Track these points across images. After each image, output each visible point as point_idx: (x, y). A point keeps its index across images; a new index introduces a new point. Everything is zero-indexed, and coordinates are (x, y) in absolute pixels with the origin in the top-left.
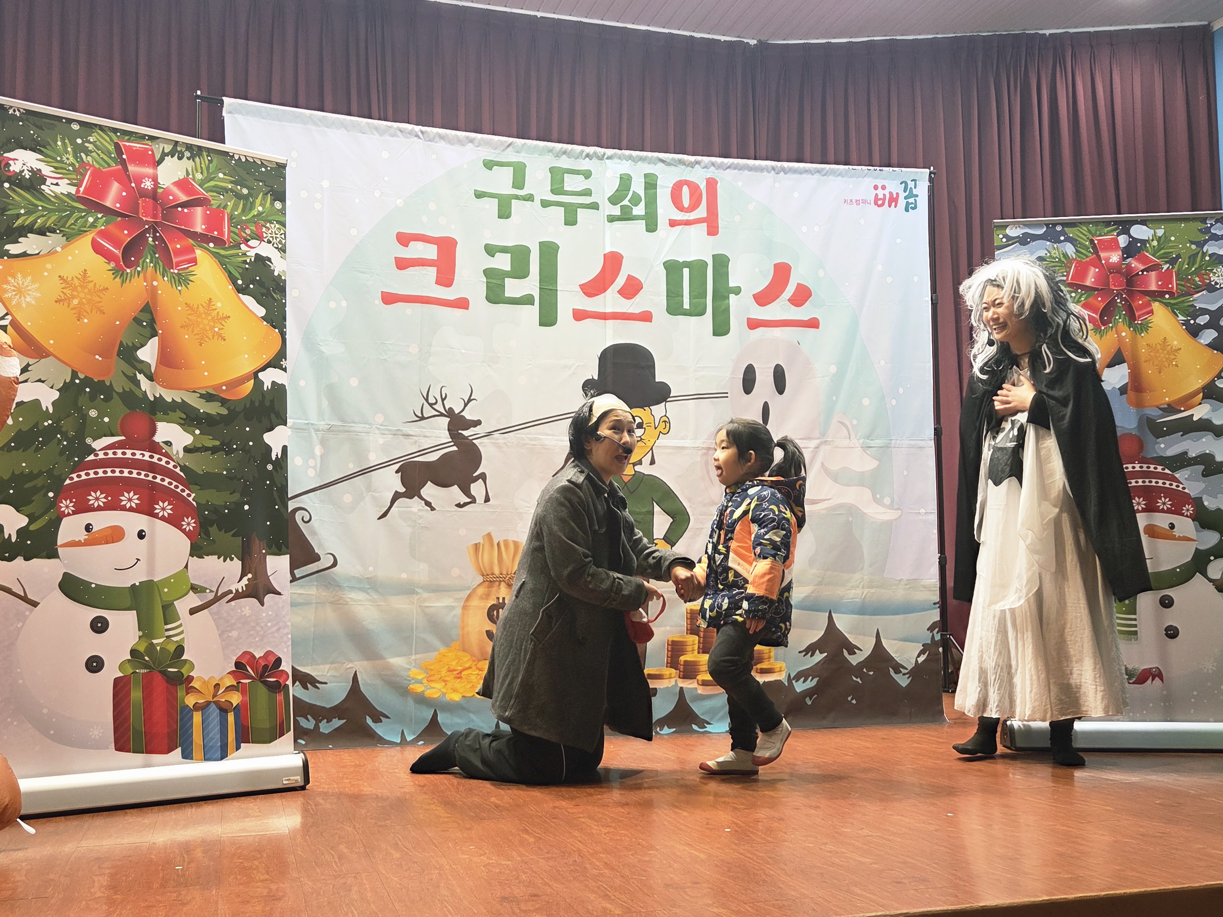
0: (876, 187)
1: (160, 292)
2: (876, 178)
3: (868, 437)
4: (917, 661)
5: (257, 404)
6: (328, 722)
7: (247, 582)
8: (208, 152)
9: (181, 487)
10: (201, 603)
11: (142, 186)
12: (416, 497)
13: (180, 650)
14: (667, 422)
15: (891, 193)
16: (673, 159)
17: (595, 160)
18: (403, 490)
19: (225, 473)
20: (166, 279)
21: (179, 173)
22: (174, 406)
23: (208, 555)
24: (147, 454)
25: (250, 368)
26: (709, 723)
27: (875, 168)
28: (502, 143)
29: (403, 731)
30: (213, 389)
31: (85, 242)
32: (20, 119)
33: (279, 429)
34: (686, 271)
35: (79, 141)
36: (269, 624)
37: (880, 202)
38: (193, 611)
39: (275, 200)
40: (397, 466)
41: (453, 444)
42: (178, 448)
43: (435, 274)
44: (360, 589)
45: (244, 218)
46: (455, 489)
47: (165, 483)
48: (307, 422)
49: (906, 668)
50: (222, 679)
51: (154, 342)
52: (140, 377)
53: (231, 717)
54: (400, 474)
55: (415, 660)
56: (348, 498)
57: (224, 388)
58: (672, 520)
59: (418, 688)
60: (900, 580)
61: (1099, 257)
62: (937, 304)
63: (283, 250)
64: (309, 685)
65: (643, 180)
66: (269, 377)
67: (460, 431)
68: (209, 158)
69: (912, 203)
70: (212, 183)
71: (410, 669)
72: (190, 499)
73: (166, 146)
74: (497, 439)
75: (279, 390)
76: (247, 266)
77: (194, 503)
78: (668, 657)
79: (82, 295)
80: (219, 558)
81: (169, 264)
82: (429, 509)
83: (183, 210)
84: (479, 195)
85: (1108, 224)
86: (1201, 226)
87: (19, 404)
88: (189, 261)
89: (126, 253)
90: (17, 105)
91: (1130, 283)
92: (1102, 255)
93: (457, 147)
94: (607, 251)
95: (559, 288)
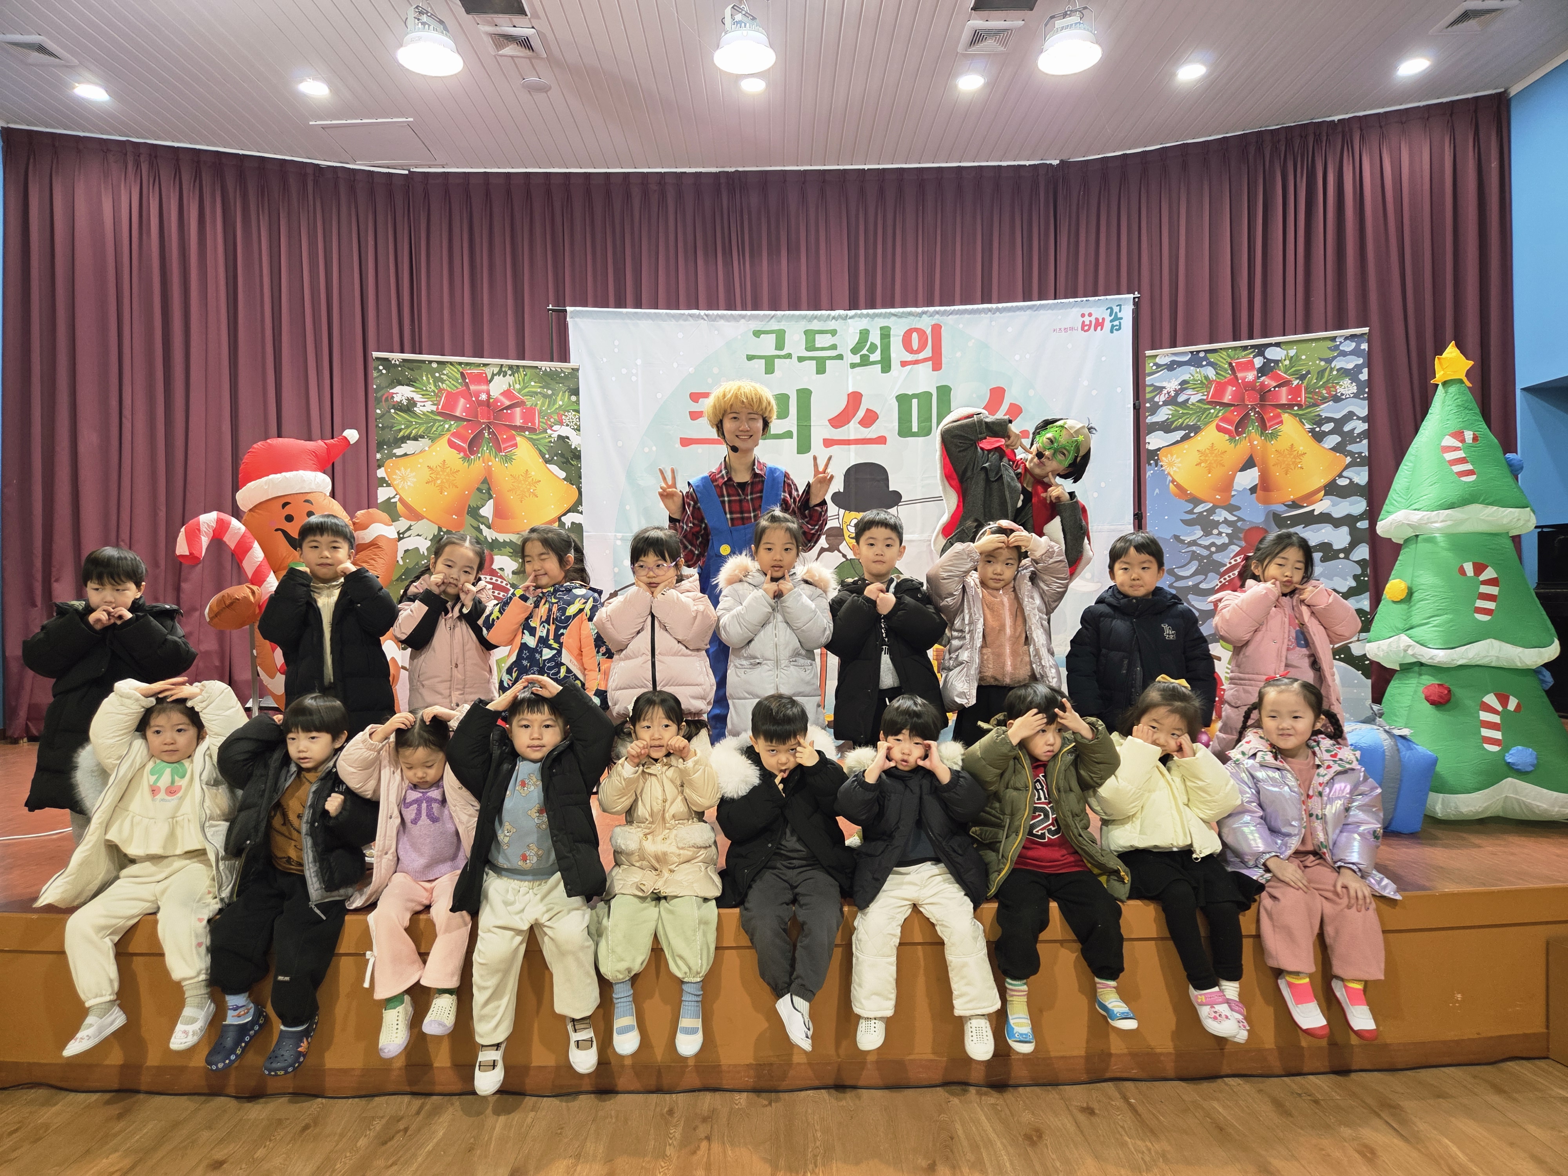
0: (1083, 315)
1: (493, 469)
2: (1083, 307)
8: (524, 369)
11: (480, 399)
15: (1097, 319)
16: (903, 313)
17: (839, 321)
20: (497, 459)
21: (504, 386)
22: (505, 544)
25: (555, 515)
27: (1082, 299)
28: (765, 316)
31: (444, 441)
32: (399, 366)
34: (915, 402)
35: (437, 375)
37: (1086, 328)
39: (571, 395)
42: (508, 573)
45: (549, 411)
51: (490, 503)
52: (482, 527)
61: (1236, 378)
62: (1139, 409)
63: (578, 429)
65: (879, 332)
66: (568, 520)
68: (524, 373)
69: (1118, 325)
70: (527, 390)
73: (495, 369)
75: (578, 528)
76: (552, 444)
79: (443, 477)
81: (499, 450)
83: (507, 412)
84: (750, 358)
85: (1245, 348)
86: (1330, 344)
87: (406, 551)
88: (512, 446)
89: (471, 445)
90: (396, 357)
91: (1263, 398)
92: (1239, 375)
93: (733, 323)
94: (850, 391)
95: (812, 424)
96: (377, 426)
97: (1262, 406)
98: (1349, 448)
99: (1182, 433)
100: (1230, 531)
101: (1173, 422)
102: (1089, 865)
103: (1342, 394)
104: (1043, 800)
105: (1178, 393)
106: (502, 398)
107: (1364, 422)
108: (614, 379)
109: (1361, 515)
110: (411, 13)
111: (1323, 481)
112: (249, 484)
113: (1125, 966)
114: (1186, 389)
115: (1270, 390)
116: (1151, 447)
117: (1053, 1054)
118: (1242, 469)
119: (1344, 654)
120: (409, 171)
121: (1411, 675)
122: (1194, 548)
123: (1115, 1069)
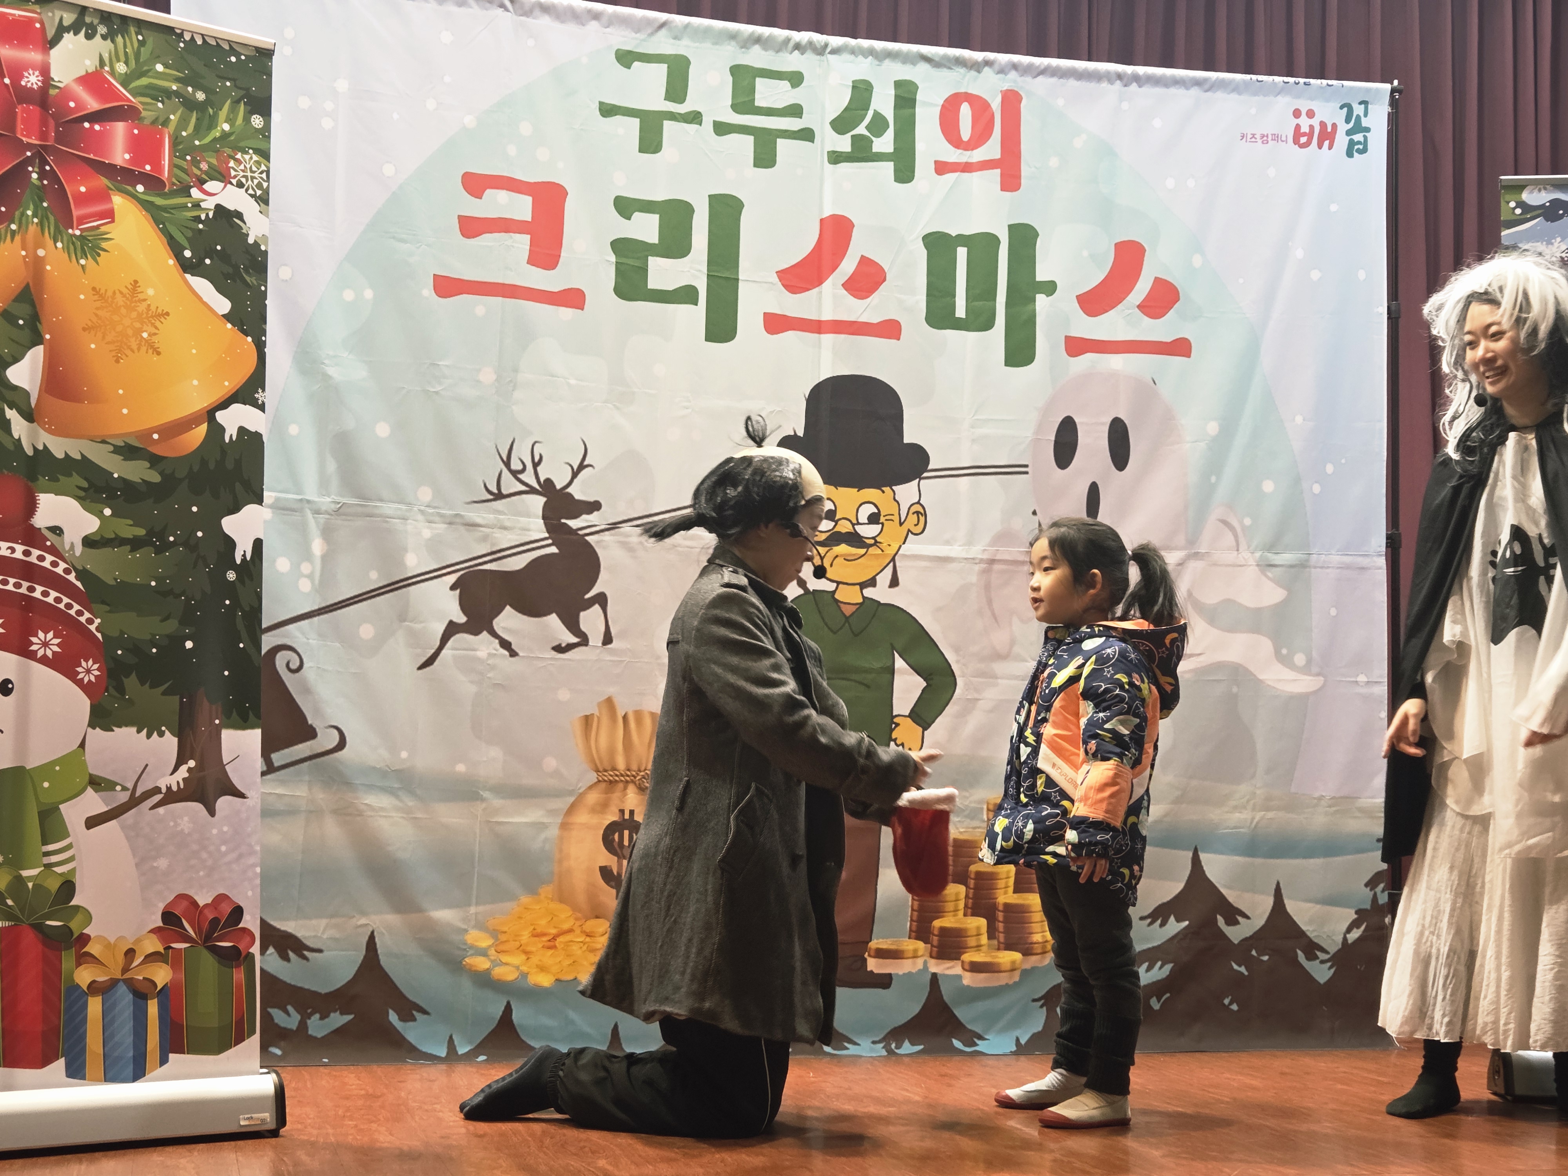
0: (1297, 114)
1: (48, 268)
2: (1298, 96)
3: (1272, 546)
4: (1345, 939)
5: (212, 466)
6: (322, 1018)
7: (186, 775)
8: (139, 28)
9: (77, 607)
10: (106, 809)
11: (23, 83)
12: (485, 633)
13: (68, 888)
14: (921, 514)
15: (1323, 125)
16: (946, 57)
17: (809, 55)
18: (461, 619)
19: (153, 584)
20: (59, 245)
21: (88, 62)
22: (68, 465)
23: (120, 726)
24: (20, 548)
25: (200, 403)
26: (981, 1038)
27: (1297, 80)
28: (649, 22)
29: (451, 1037)
30: (137, 437)
33: (250, 510)
34: (962, 253)
36: (223, 848)
37: (1303, 140)
38: (92, 822)
39: (252, 113)
40: (452, 578)
41: (550, 541)
42: (73, 538)
43: (528, 248)
44: (385, 790)
45: (197, 143)
46: (553, 620)
47: (50, 600)
48: (299, 497)
49: (1327, 952)
50: (138, 941)
51: (37, 353)
52: (11, 414)
53: (153, 1008)
54: (458, 591)
55: (476, 914)
56: (367, 631)
57: (156, 436)
58: (925, 684)
59: (481, 964)
60: (1321, 798)
62: (1397, 318)
63: (263, 200)
64: (291, 954)
65: (893, 92)
66: (234, 419)
67: (563, 521)
68: (140, 38)
69: (1359, 143)
70: (144, 81)
71: (466, 931)
72: (92, 628)
73: (65, 16)
74: (628, 536)
75: (251, 443)
76: (201, 226)
77: (99, 635)
78: (912, 920)
80: (139, 732)
81: (66, 220)
82: (506, 653)
83: (92, 128)
84: (608, 110)
88: (101, 215)
93: (571, 28)
94: (826, 214)
95: (741, 277)
106: (79, 91)
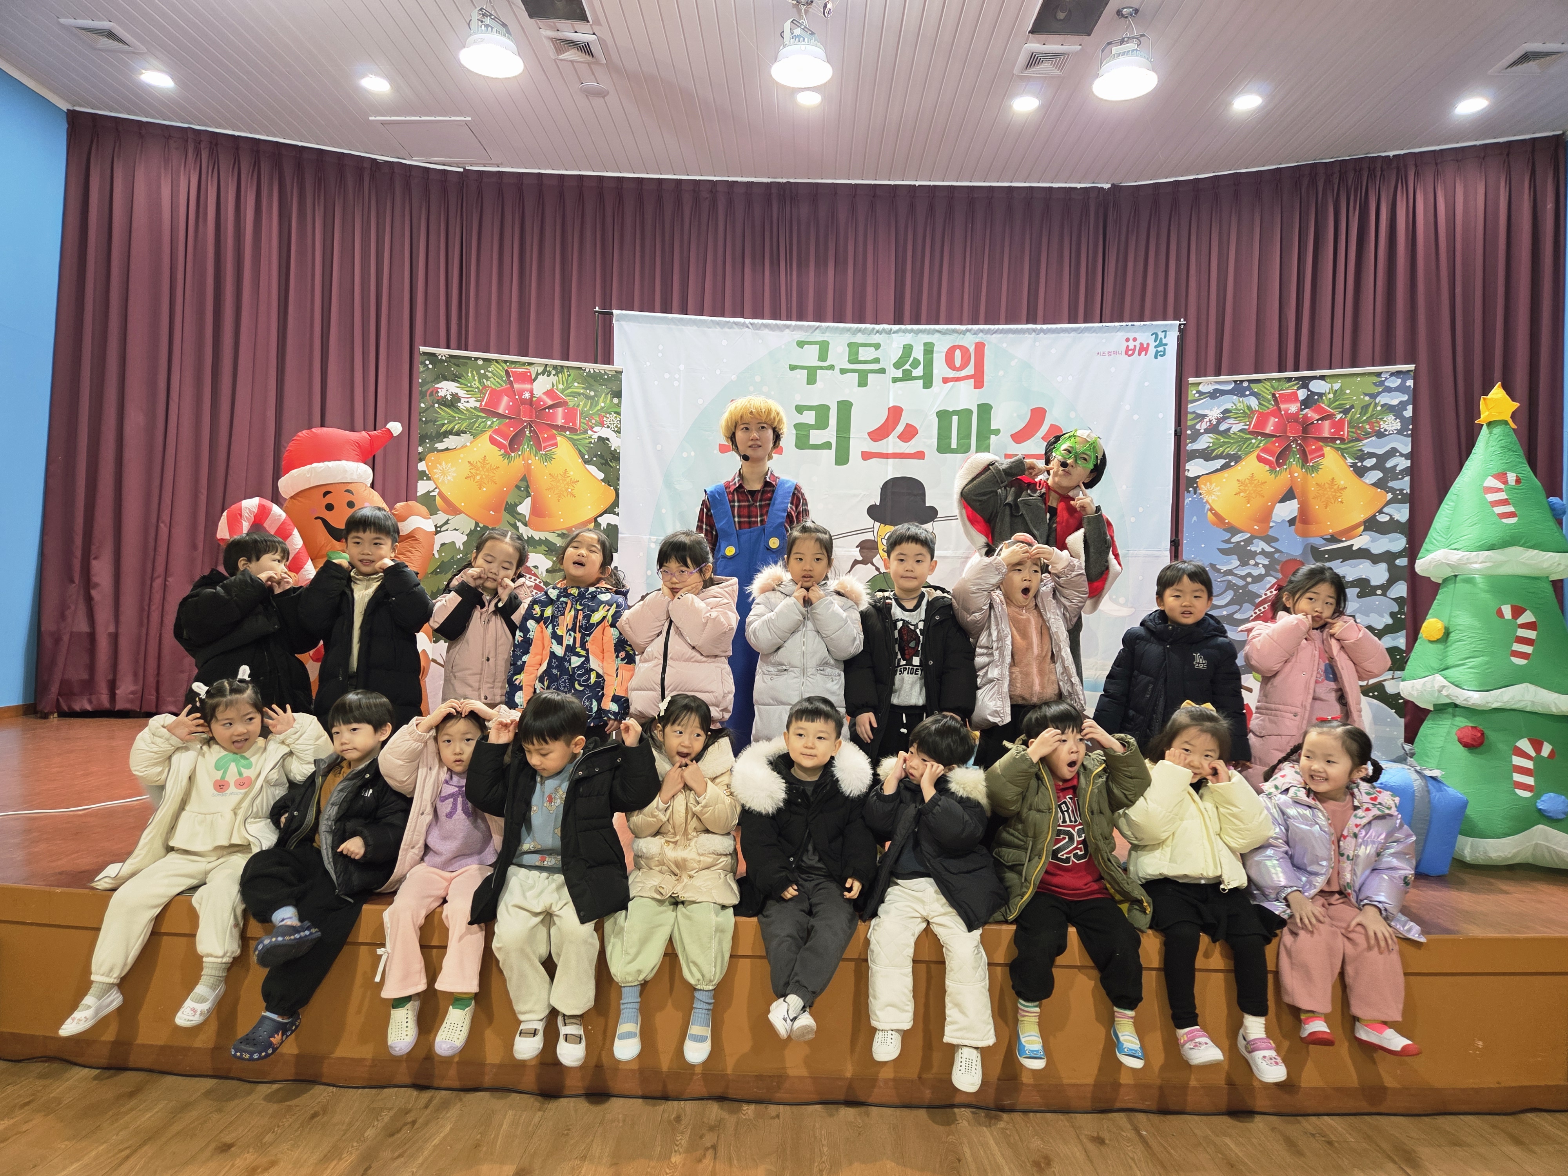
0: (1128, 340)
1: (533, 467)
2: (1128, 331)
8: (568, 369)
11: (523, 397)
15: (1141, 344)
16: (947, 329)
17: (884, 335)
20: (537, 458)
21: (547, 386)
22: (540, 542)
25: (591, 515)
27: (1127, 323)
28: (810, 327)
31: (486, 436)
32: (445, 361)
34: (955, 419)
35: (482, 371)
37: (1130, 353)
39: (614, 397)
45: (591, 412)
51: (528, 500)
52: (519, 524)
61: (1279, 409)
62: (1180, 435)
63: (618, 432)
65: (922, 348)
66: (604, 521)
68: (568, 373)
69: (1162, 351)
70: (570, 390)
73: (539, 368)
76: (592, 445)
79: (482, 473)
81: (539, 448)
83: (549, 411)
84: (793, 368)
85: (1289, 380)
86: (1376, 379)
87: (442, 545)
88: (552, 445)
89: (511, 443)
90: (443, 352)
91: (1305, 430)
92: (1282, 406)
93: (777, 333)
94: (891, 405)
95: (851, 436)
96: (421, 420)
97: (1304, 439)
98: (1390, 484)
99: (1222, 462)
100: (1266, 562)
101: (1213, 450)
102: (1112, 891)
103: (1386, 430)
104: (1068, 823)
105: (1220, 421)
106: (545, 398)
107: (1406, 459)
108: (656, 383)
109: (1400, 552)
110: (475, 15)
111: (1362, 517)
112: (294, 472)
113: (1143, 995)
114: (1228, 418)
115: (1313, 423)
116: (1190, 474)
117: (1066, 1081)
118: (1283, 500)
119: (1377, 692)
120: (465, 169)
121: (1445, 716)
122: (1230, 578)
123: (1126, 1098)
